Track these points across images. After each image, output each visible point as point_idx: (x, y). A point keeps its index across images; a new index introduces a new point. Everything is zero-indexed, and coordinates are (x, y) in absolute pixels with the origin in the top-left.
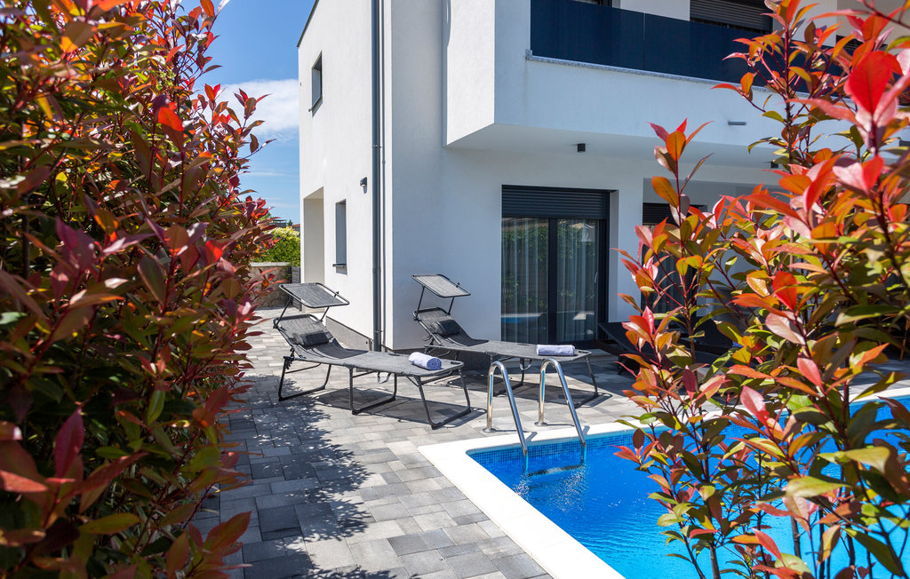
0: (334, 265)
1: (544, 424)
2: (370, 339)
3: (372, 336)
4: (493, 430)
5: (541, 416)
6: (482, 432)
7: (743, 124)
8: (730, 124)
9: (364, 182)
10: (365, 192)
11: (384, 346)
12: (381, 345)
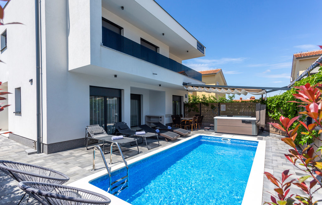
0: (14, 112)
1: (112, 163)
2: (35, 141)
3: (36, 140)
4: (95, 170)
5: (111, 161)
6: (91, 171)
7: (157, 74)
8: (153, 74)
9: (31, 81)
10: (32, 84)
11: (42, 143)
12: (41, 143)
